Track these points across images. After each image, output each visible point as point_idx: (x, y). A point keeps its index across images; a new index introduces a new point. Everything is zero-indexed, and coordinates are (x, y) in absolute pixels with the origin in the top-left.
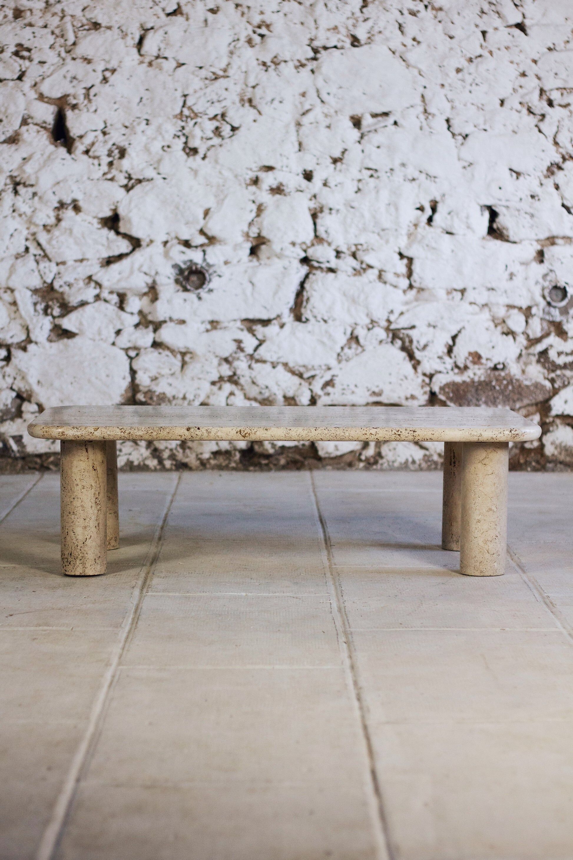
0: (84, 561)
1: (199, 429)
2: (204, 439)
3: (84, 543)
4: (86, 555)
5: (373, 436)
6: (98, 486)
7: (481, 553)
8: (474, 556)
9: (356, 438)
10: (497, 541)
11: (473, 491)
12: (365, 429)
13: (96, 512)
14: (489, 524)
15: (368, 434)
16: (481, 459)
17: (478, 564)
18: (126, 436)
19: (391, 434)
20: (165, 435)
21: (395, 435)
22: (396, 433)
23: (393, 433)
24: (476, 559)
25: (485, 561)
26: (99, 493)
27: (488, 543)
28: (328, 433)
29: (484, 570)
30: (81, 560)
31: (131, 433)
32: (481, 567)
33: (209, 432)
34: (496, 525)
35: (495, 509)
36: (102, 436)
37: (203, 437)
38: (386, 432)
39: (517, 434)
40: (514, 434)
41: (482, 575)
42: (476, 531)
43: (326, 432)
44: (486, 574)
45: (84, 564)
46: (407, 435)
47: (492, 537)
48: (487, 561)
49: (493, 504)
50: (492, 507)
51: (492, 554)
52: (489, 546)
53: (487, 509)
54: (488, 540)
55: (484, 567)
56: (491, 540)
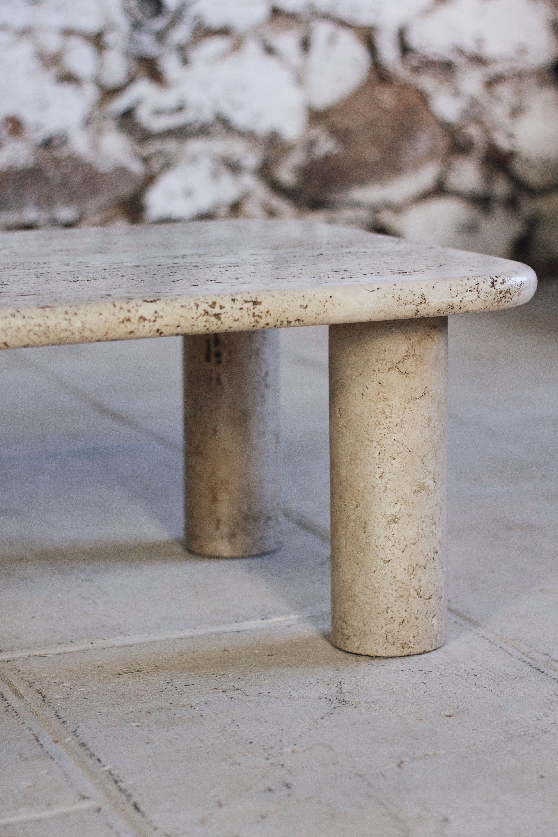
5: (147, 323)
7: (403, 599)
8: (384, 607)
9: (101, 334)
10: (436, 563)
11: (375, 444)
12: (126, 307)
15: (135, 320)
16: (395, 360)
17: (395, 627)
19: (195, 316)
21: (205, 318)
22: (209, 310)
23: (201, 310)
24: (390, 614)
25: (413, 619)
27: (419, 572)
28: (24, 326)
29: (411, 639)
32: (403, 633)
34: (434, 524)
35: (432, 486)
38: (181, 311)
39: (508, 291)
40: (501, 292)
41: (406, 652)
42: (389, 545)
43: (18, 322)
44: (416, 649)
46: (238, 314)
47: (428, 555)
48: (417, 618)
49: (428, 473)
50: (425, 480)
51: (426, 599)
52: (420, 580)
53: (414, 487)
54: (417, 565)
55: (409, 632)
56: (424, 565)
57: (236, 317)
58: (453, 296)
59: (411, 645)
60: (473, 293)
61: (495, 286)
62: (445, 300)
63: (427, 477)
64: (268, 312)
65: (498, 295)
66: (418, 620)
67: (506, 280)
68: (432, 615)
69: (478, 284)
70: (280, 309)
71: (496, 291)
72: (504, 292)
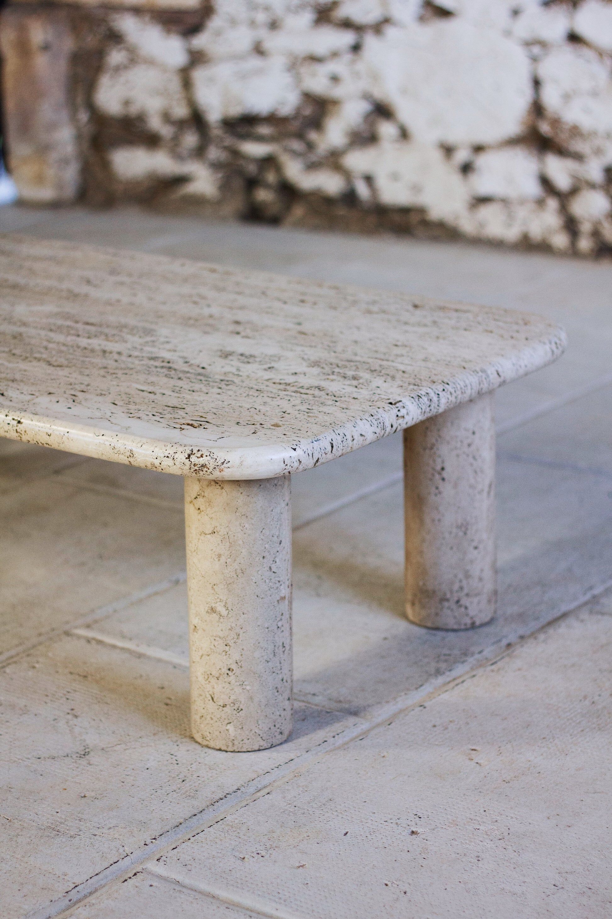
7: (201, 698)
10: (232, 678)
14: (213, 641)
17: (198, 718)
25: (208, 718)
27: (213, 681)
29: (208, 735)
34: (228, 645)
35: (224, 612)
39: (203, 466)
40: (195, 465)
42: (193, 648)
44: (212, 744)
47: (220, 669)
48: (212, 719)
49: (218, 600)
50: (216, 605)
51: (220, 706)
52: (213, 688)
53: (207, 607)
54: (211, 674)
55: (206, 728)
56: (217, 676)
57: (6, 429)
58: (153, 457)
59: (208, 739)
60: (170, 459)
61: (190, 459)
62: (147, 459)
63: (218, 603)
64: (25, 432)
65: (192, 466)
66: (212, 721)
67: (204, 456)
68: (227, 721)
69: (176, 453)
70: (33, 432)
71: (190, 463)
72: (199, 466)
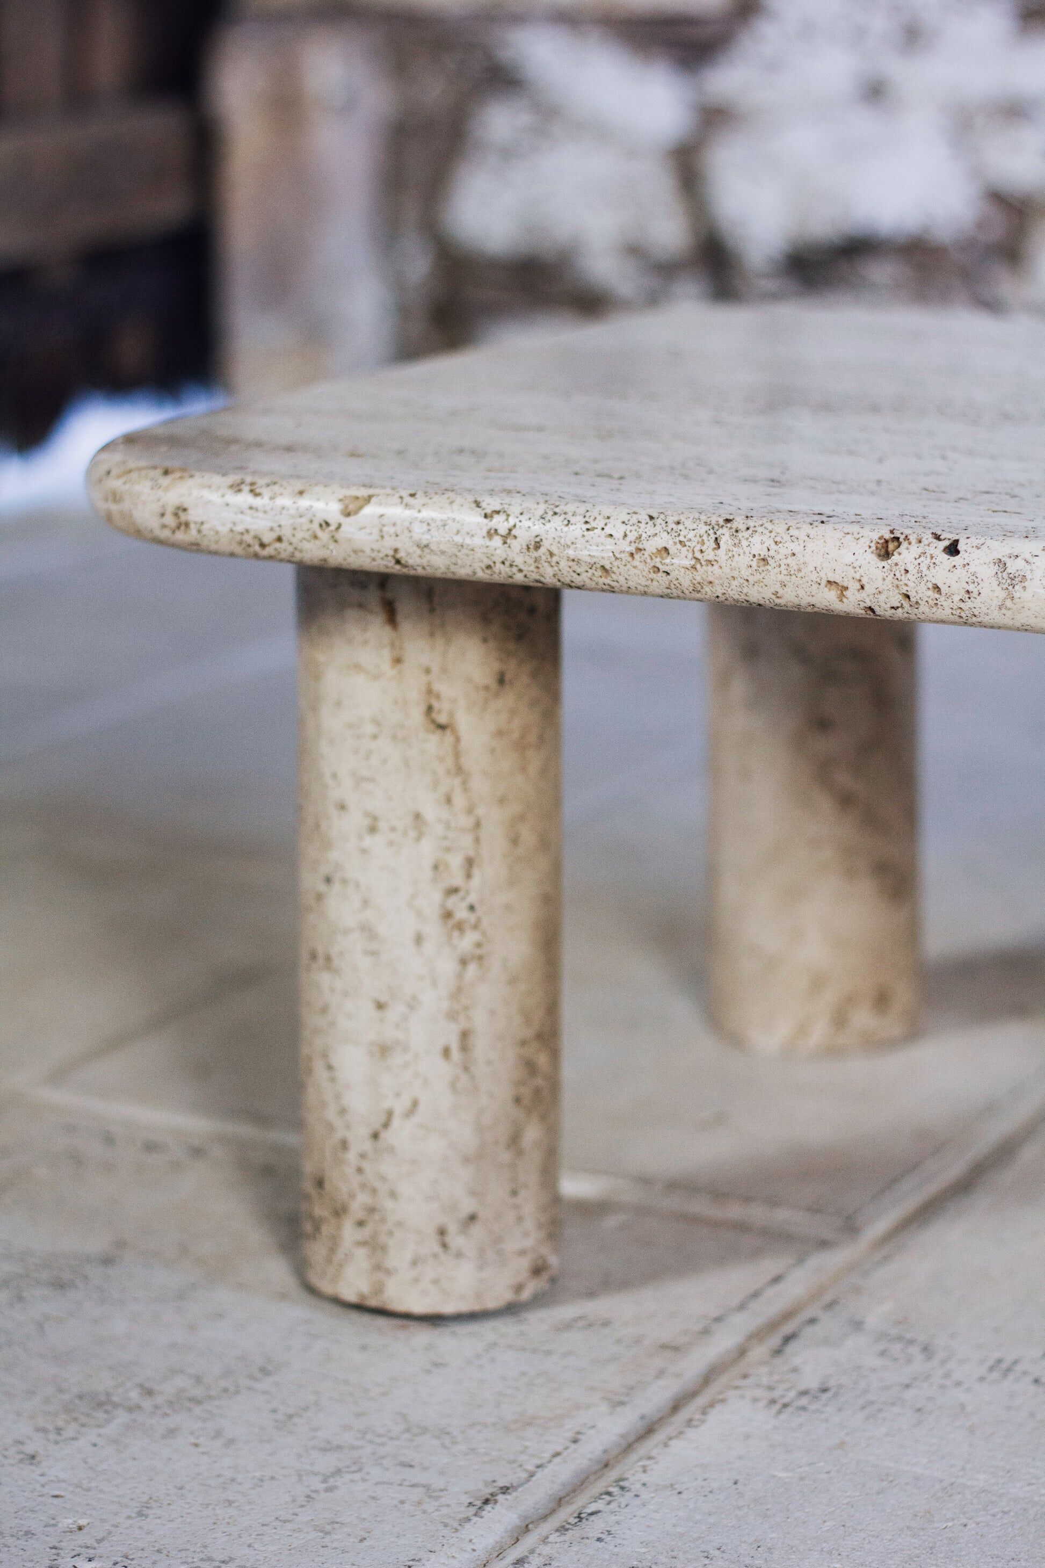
0: (375, 1236)
1: (953, 549)
2: (986, 620)
3: (375, 1136)
4: (389, 1204)
6: (465, 821)
13: (447, 967)
18: (519, 560)
20: (746, 573)
26: (469, 863)
30: (361, 1224)
31: (546, 545)
33: (1016, 580)
36: (387, 546)
37: (976, 604)
45: (375, 1246)
